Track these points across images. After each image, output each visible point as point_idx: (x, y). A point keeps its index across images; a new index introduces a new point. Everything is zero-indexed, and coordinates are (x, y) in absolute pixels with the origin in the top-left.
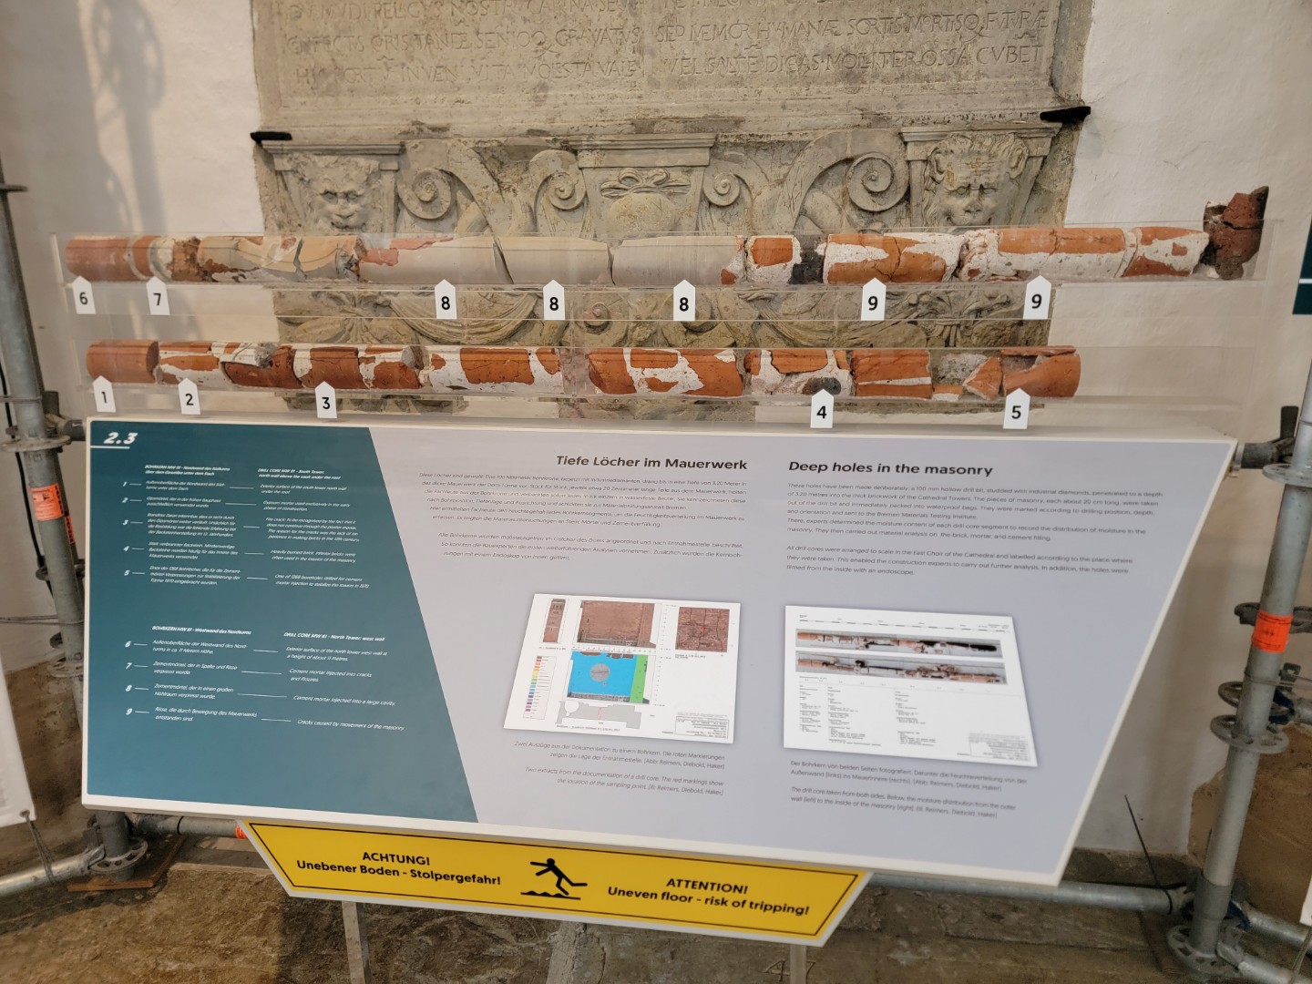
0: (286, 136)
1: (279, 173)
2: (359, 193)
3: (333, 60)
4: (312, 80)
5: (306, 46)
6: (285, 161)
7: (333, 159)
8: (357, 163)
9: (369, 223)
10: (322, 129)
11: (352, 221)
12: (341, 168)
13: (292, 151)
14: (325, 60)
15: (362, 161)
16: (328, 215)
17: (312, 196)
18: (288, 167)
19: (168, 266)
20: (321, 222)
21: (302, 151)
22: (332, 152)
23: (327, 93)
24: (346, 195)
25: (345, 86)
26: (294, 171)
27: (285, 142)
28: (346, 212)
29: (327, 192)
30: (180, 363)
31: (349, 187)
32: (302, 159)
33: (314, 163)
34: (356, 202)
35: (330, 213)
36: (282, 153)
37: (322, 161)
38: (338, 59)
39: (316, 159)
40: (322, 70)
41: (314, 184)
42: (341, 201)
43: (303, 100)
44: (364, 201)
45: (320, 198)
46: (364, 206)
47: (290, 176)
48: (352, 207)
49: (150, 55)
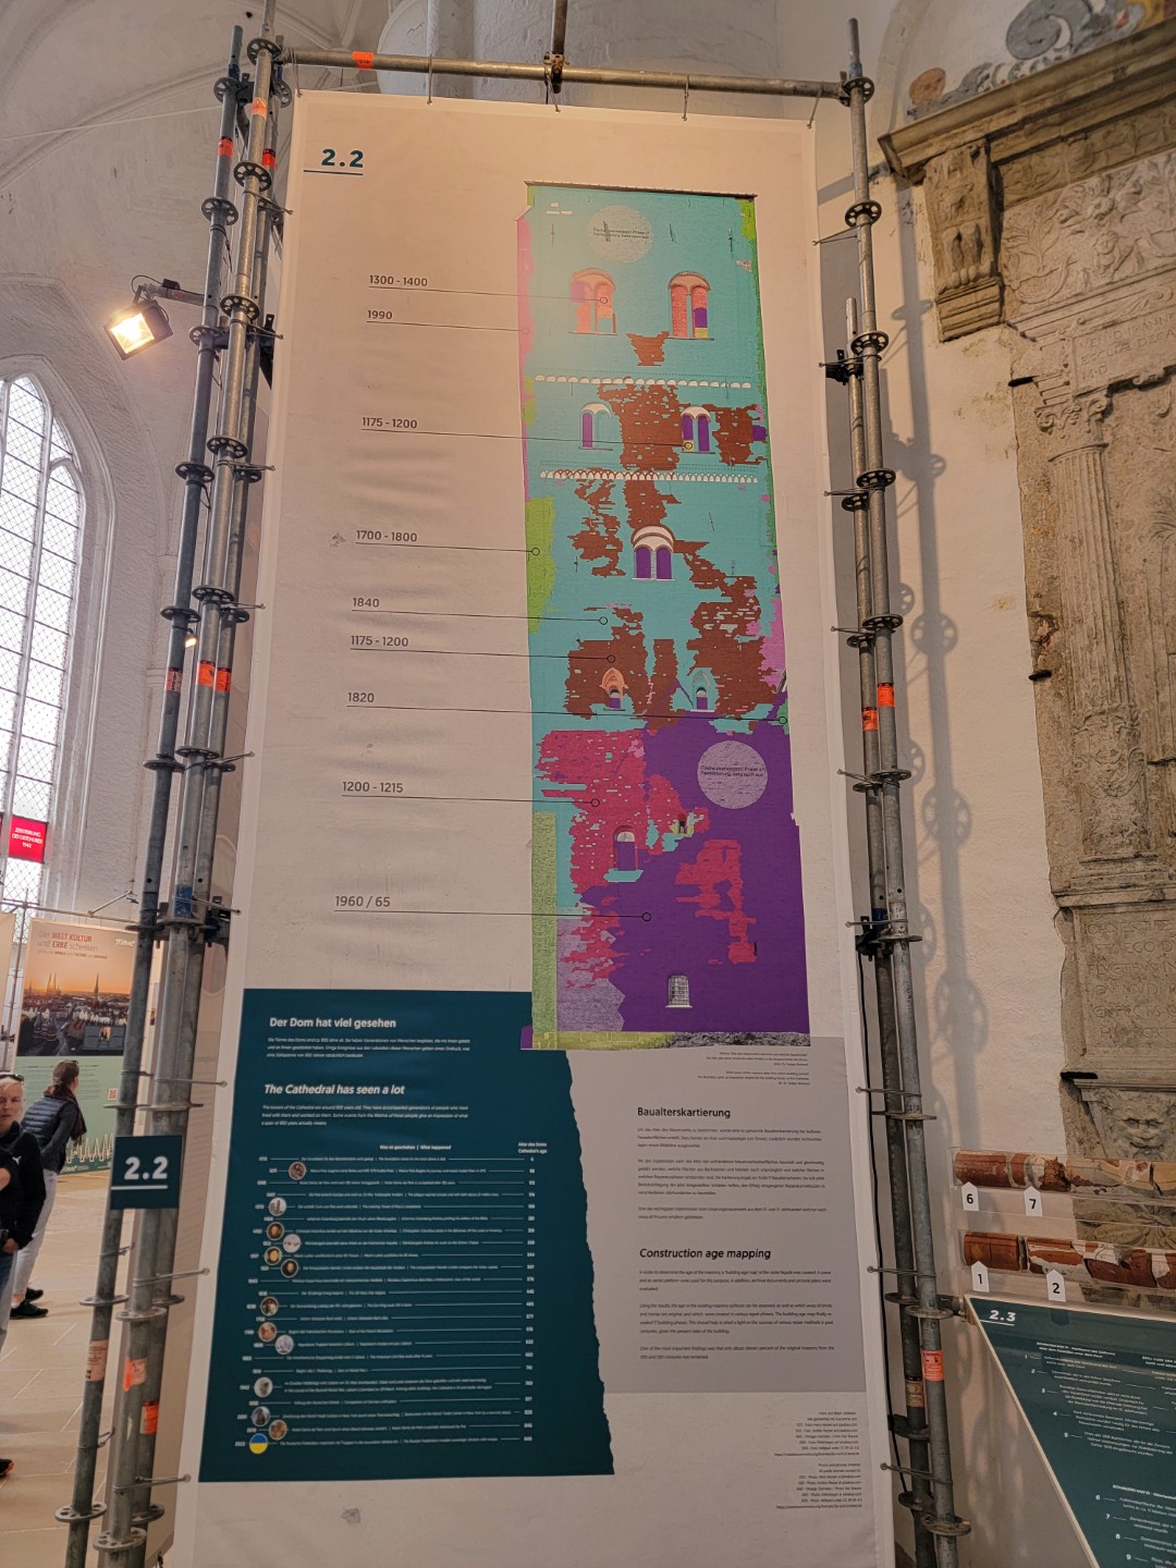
0: (1093, 1076)
1: (1086, 1104)
2: (1160, 1121)
3: (1133, 1022)
4: (1113, 1036)
5: (1109, 1013)
6: (1092, 1094)
7: (1137, 1094)
8: (1158, 1099)
9: (1166, 1145)
10: (1123, 1072)
11: (1152, 1143)
12: (1143, 1101)
13: (1099, 1087)
14: (1125, 1021)
15: (1163, 1096)
16: (1129, 1137)
17: (1114, 1121)
18: (1094, 1099)
19: (1040, 1179)
20: (1120, 1142)
21: (1108, 1087)
22: (1137, 1089)
23: (1128, 1044)
24: (1148, 1122)
25: (1144, 1040)
26: (1099, 1102)
27: (1094, 1081)
28: (1148, 1136)
29: (1129, 1119)
30: (1049, 1257)
31: (1151, 1116)
32: (1108, 1093)
33: (1119, 1097)
34: (1157, 1128)
35: (1131, 1135)
36: (1089, 1089)
37: (1125, 1095)
38: (1138, 1022)
39: (1121, 1093)
40: (1123, 1029)
41: (1117, 1113)
42: (1142, 1127)
43: (1106, 1049)
44: (1164, 1127)
45: (1123, 1124)
46: (1164, 1131)
47: (1095, 1105)
48: (1152, 1131)
49: (978, 1016)
